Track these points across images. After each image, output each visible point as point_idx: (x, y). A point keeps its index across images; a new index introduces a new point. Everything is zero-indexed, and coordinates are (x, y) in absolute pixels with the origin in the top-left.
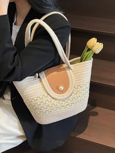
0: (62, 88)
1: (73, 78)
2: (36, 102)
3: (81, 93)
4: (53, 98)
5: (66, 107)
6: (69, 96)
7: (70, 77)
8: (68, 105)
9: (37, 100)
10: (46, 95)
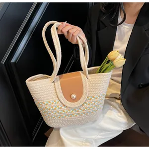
0: (74, 96)
1: (88, 88)
2: (45, 106)
3: (94, 104)
4: (64, 105)
5: (76, 116)
6: (80, 106)
7: (84, 86)
8: (79, 114)
9: (46, 105)
10: (57, 101)
